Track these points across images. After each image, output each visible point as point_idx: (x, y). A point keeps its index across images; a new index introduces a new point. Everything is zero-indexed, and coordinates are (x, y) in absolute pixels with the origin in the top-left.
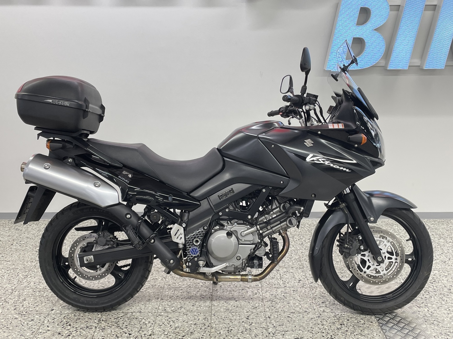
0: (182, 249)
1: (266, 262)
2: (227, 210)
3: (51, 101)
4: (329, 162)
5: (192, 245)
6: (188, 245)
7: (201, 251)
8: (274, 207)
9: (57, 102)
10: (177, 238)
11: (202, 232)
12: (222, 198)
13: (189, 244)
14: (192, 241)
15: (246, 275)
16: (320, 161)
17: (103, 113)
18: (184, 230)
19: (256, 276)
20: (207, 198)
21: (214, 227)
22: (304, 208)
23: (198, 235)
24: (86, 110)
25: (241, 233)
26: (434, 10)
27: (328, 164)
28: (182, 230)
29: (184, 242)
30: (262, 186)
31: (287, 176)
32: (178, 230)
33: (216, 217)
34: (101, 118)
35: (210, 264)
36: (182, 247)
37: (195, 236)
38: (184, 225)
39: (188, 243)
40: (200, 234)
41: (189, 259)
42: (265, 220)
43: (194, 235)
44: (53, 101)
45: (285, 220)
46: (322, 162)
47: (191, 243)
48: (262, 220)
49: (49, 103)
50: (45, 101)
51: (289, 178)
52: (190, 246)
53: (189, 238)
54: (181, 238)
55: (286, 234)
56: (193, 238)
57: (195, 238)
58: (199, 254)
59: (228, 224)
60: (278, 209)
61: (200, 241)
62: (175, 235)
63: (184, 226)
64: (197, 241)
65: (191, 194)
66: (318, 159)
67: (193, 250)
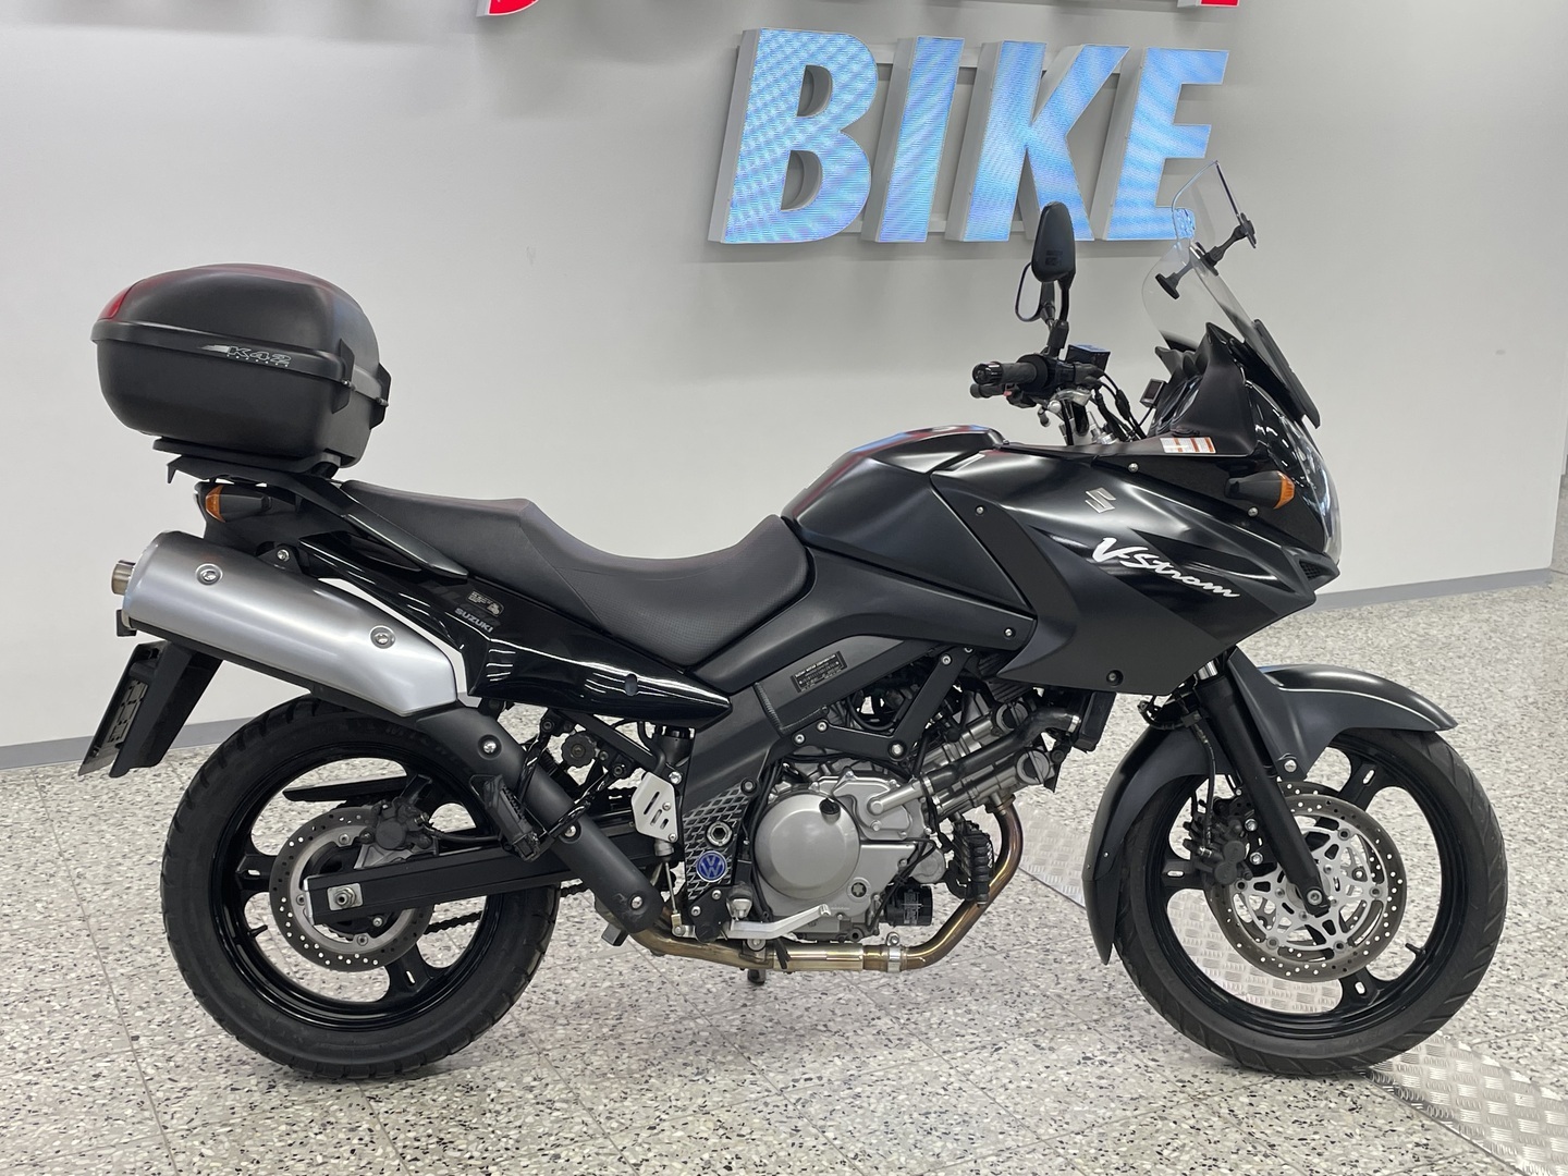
0: (668, 859)
1: (945, 902)
2: (822, 727)
3: (225, 349)
4: (1168, 565)
5: (703, 845)
6: (691, 846)
7: (735, 864)
8: (974, 716)
9: (248, 353)
10: (654, 821)
11: (739, 799)
12: (804, 684)
13: (692, 841)
14: (703, 832)
15: (880, 948)
16: (1139, 563)
17: (385, 393)
18: (677, 794)
19: (913, 949)
20: (752, 684)
21: (773, 786)
22: (1082, 718)
23: (725, 813)
24: (342, 384)
25: (869, 805)
27: (1164, 569)
28: (668, 796)
29: (675, 835)
30: (941, 643)
31: (1027, 609)
32: (657, 794)
33: (783, 751)
34: (377, 412)
35: (764, 910)
36: (668, 852)
37: (714, 814)
38: (676, 778)
39: (690, 837)
40: (732, 808)
41: (694, 893)
42: (942, 761)
43: (710, 811)
44: (233, 350)
45: (1011, 763)
46: (1146, 565)
47: (699, 837)
48: (932, 763)
49: (221, 357)
50: (205, 348)
51: (1035, 617)
52: (697, 848)
53: (691, 822)
54: (666, 821)
55: (1012, 807)
56: (707, 823)
57: (714, 820)
58: (729, 876)
59: (823, 774)
60: (989, 722)
61: (730, 833)
62: (645, 813)
63: (675, 781)
64: (719, 833)
65: (700, 673)
66: (1131, 554)
67: (705, 863)
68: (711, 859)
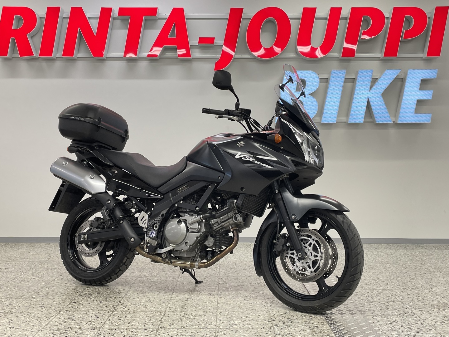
2: (181, 202)
3: (74, 117)
4: (254, 159)
9: (77, 118)
10: (143, 223)
12: (179, 192)
16: (246, 159)
18: (149, 217)
20: (169, 192)
26: (353, 82)
28: (146, 217)
29: (147, 226)
30: (208, 182)
31: (223, 172)
32: (144, 216)
36: (145, 231)
40: (158, 220)
43: (154, 221)
46: (248, 159)
47: (151, 227)
50: (70, 117)
52: (150, 230)
53: (150, 223)
54: (145, 223)
56: (153, 224)
61: (158, 227)
62: (141, 221)
63: (149, 214)
64: (156, 226)
66: (245, 157)
67: (151, 233)
68: (153, 232)
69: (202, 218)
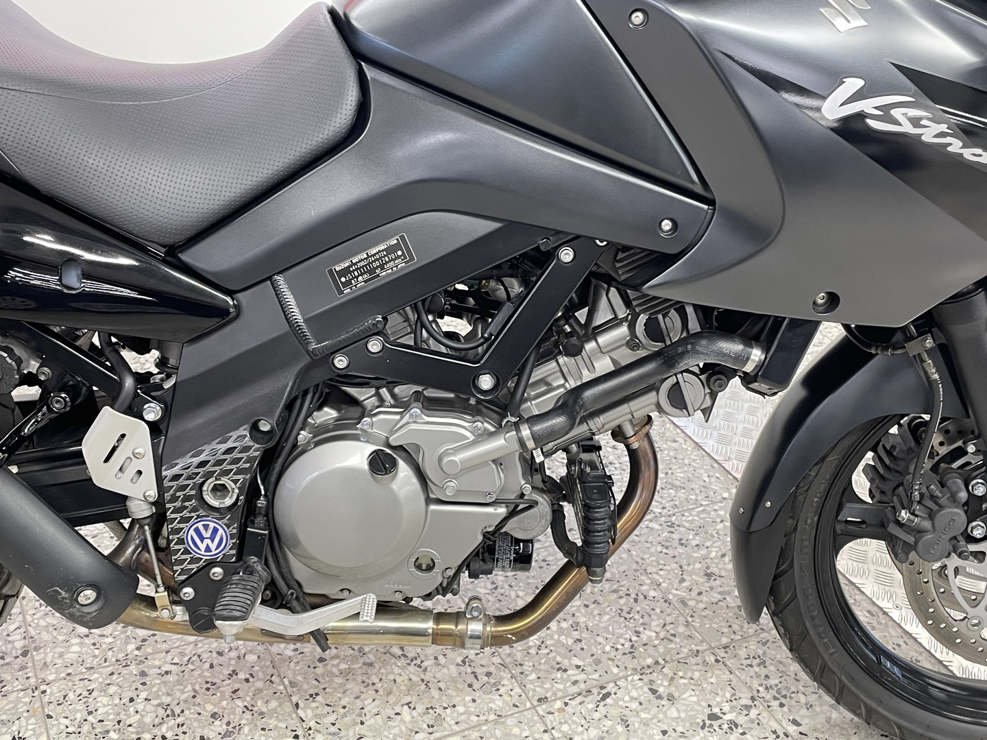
0: (147, 521)
1: (548, 556)
2: (375, 346)
4: (943, 128)
5: (194, 510)
6: (176, 511)
7: (242, 535)
8: (603, 316)
10: (120, 472)
11: (246, 449)
12: (348, 283)
13: (178, 504)
14: (193, 492)
15: (457, 617)
16: (898, 123)
18: (154, 436)
19: (502, 619)
20: (270, 278)
21: (309, 415)
22: (766, 350)
23: (225, 466)
25: (440, 460)
27: (937, 136)
28: (139, 435)
29: (153, 493)
30: (560, 233)
32: (123, 436)
33: (320, 376)
35: (290, 587)
36: (147, 514)
37: (208, 468)
38: (153, 412)
39: (174, 499)
40: (236, 460)
41: (183, 572)
42: (557, 379)
43: (203, 464)
45: (655, 388)
46: (907, 128)
47: (187, 498)
48: (543, 381)
52: (185, 513)
53: (176, 477)
54: (140, 473)
55: (648, 435)
56: (199, 480)
57: (208, 475)
58: (234, 552)
59: (382, 401)
60: (624, 330)
61: (237, 491)
62: (107, 460)
63: (150, 417)
64: (220, 490)
65: (186, 257)
66: (886, 108)
67: (197, 531)
68: (206, 527)
69: (530, 444)
